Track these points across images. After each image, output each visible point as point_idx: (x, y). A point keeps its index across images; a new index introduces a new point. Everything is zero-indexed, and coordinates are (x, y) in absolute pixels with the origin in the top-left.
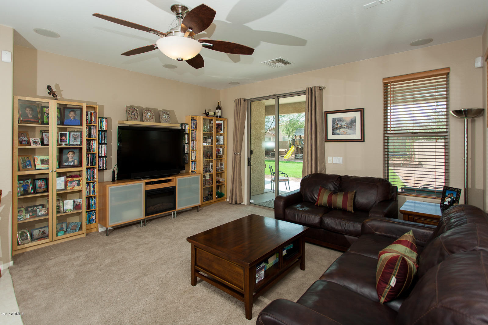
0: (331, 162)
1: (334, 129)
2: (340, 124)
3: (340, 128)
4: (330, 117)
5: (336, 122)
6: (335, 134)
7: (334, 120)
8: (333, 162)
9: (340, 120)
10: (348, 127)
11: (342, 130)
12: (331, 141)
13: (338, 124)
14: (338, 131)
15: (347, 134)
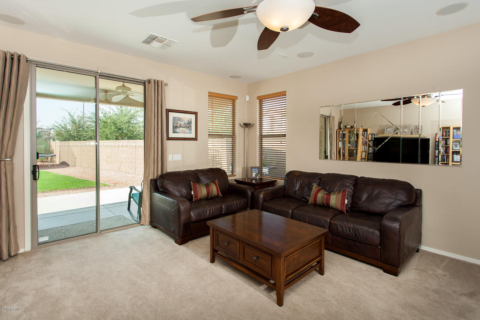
0: (171, 160)
1: (175, 127)
2: (180, 123)
3: (179, 127)
4: (172, 115)
5: (176, 121)
6: (175, 133)
7: (174, 118)
8: (173, 159)
9: (180, 119)
10: (186, 127)
11: (181, 129)
12: (173, 139)
13: (178, 123)
14: (178, 130)
15: (185, 133)
